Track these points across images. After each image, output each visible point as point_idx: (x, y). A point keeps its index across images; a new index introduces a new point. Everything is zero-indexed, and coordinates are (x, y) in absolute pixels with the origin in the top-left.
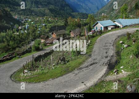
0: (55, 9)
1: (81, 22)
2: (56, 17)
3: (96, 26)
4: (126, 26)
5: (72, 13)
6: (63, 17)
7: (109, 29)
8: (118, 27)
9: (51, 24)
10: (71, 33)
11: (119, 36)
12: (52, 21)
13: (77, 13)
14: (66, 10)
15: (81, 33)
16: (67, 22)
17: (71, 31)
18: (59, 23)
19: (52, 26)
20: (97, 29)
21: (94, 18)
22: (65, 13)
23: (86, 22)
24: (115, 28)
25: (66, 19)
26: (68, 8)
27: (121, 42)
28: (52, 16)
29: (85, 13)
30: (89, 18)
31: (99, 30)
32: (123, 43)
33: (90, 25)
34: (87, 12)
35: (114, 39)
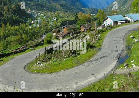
0: (66, 4)
1: (91, 17)
2: (67, 12)
3: (106, 21)
4: (137, 21)
5: (82, 8)
6: (73, 12)
7: (119, 23)
8: (129, 22)
9: (62, 19)
10: (81, 27)
11: (129, 31)
12: (63, 16)
13: (87, 8)
14: (77, 5)
15: (91, 27)
16: (78, 17)
17: (81, 26)
18: (70, 18)
19: (63, 20)
21: (104, 13)
22: (75, 8)
23: (96, 17)
24: (126, 23)
25: (77, 14)
26: (78, 3)
27: (132, 36)
28: (63, 11)
29: (95, 9)
30: (99, 13)
32: (133, 38)
33: (100, 20)
34: (97, 7)
35: (124, 34)
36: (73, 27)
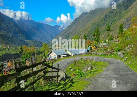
0: (7, 35)
1: (35, 51)
2: (8, 44)
3: (50, 55)
4: (75, 55)
5: (26, 41)
6: (15, 44)
8: (70, 55)
9: (2, 52)
10: (26, 61)
11: (68, 63)
12: (3, 48)
13: (31, 41)
14: (20, 37)
15: (36, 61)
17: (26, 60)
18: (11, 51)
19: (4, 54)
20: (51, 57)
21: (48, 47)
22: (18, 40)
23: (41, 50)
24: (67, 56)
26: (21, 35)
27: (70, 67)
28: (3, 43)
29: (39, 41)
30: (43, 47)
31: (53, 58)
32: (71, 68)
33: (45, 54)
34: (41, 40)
35: (65, 65)
36: (19, 61)
